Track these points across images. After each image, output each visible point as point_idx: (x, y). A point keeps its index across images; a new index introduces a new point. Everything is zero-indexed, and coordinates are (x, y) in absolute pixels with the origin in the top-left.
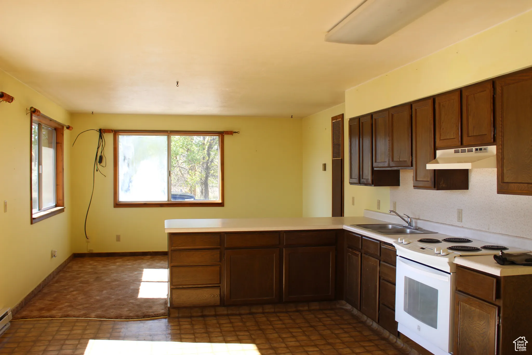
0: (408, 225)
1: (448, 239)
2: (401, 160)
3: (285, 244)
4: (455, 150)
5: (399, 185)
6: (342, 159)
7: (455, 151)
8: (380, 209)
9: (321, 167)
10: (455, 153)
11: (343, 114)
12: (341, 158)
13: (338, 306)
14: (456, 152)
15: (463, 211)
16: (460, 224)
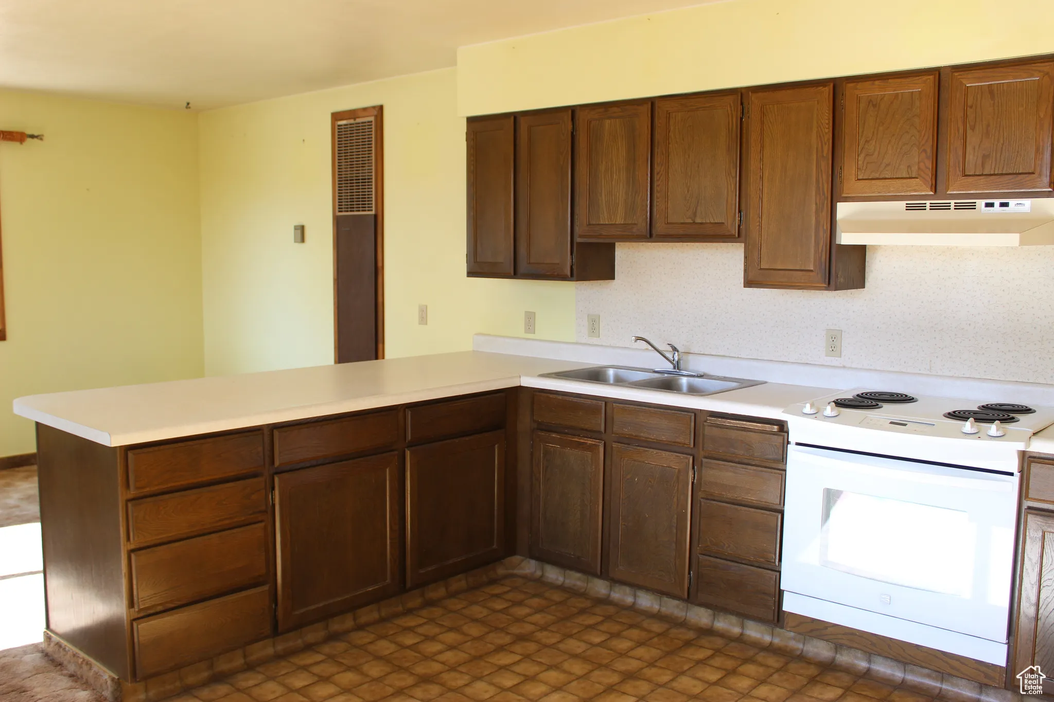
0: (672, 366)
1: (871, 394)
2: (698, 220)
3: (409, 437)
4: (907, 204)
5: (613, 278)
6: (376, 216)
7: (906, 207)
8: (534, 333)
9: (291, 233)
10: (906, 210)
11: (381, 108)
12: (373, 213)
13: (501, 571)
14: (909, 208)
15: (843, 333)
16: (835, 361)
